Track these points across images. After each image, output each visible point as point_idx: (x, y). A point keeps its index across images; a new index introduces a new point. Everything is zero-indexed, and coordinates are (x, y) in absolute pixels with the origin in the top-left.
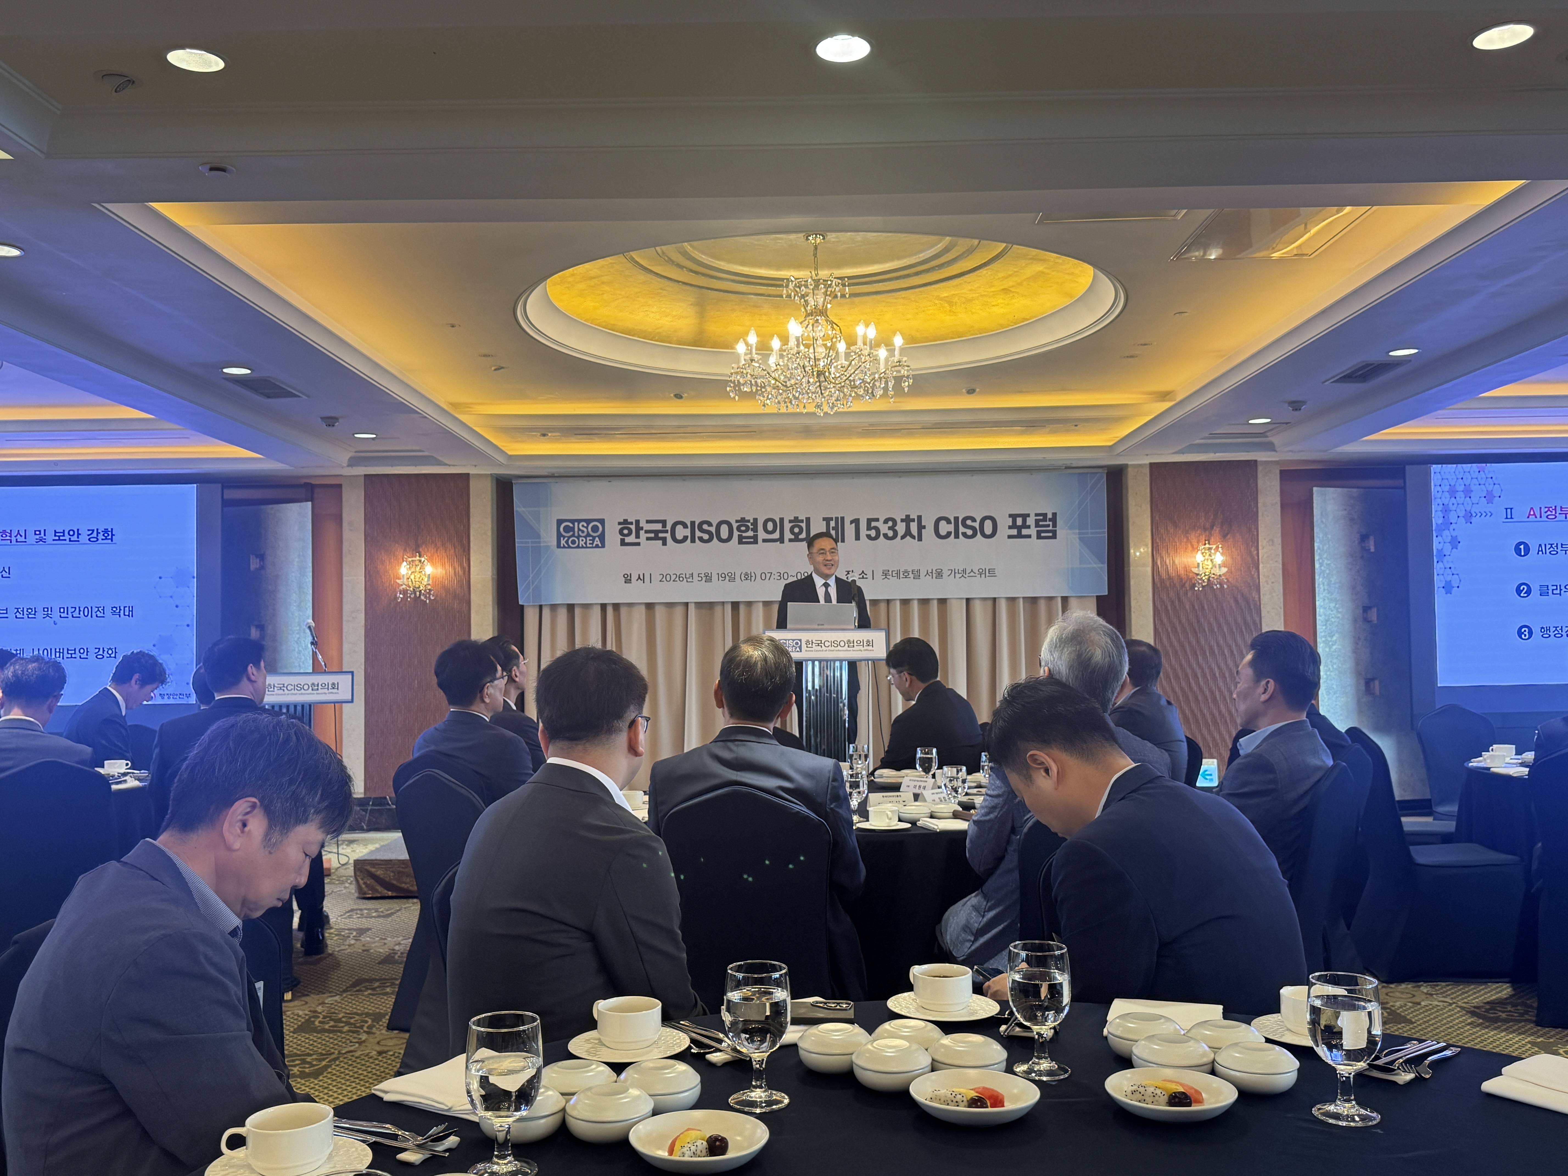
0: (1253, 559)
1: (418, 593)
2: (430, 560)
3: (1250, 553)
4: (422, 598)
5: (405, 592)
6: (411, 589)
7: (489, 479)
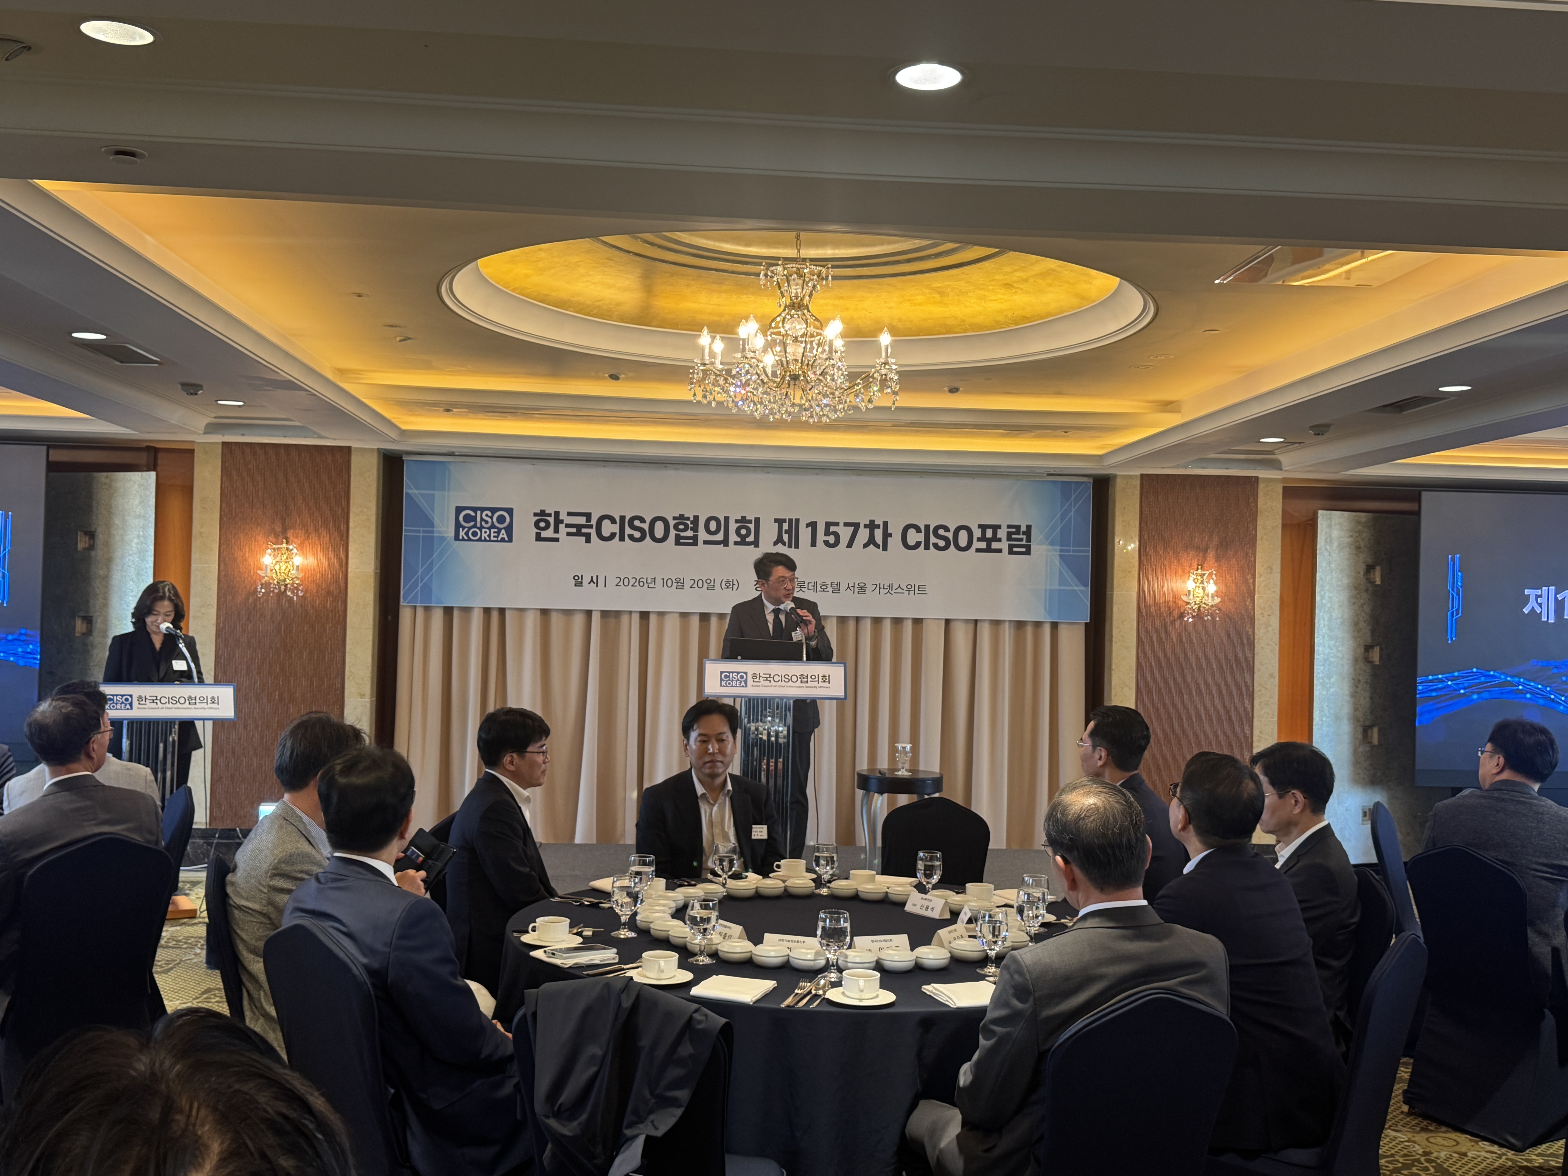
0: (1248, 588)
1: (283, 588)
2: (301, 547)
3: (1246, 581)
4: (289, 593)
5: (266, 585)
6: (275, 582)
7: (376, 454)
